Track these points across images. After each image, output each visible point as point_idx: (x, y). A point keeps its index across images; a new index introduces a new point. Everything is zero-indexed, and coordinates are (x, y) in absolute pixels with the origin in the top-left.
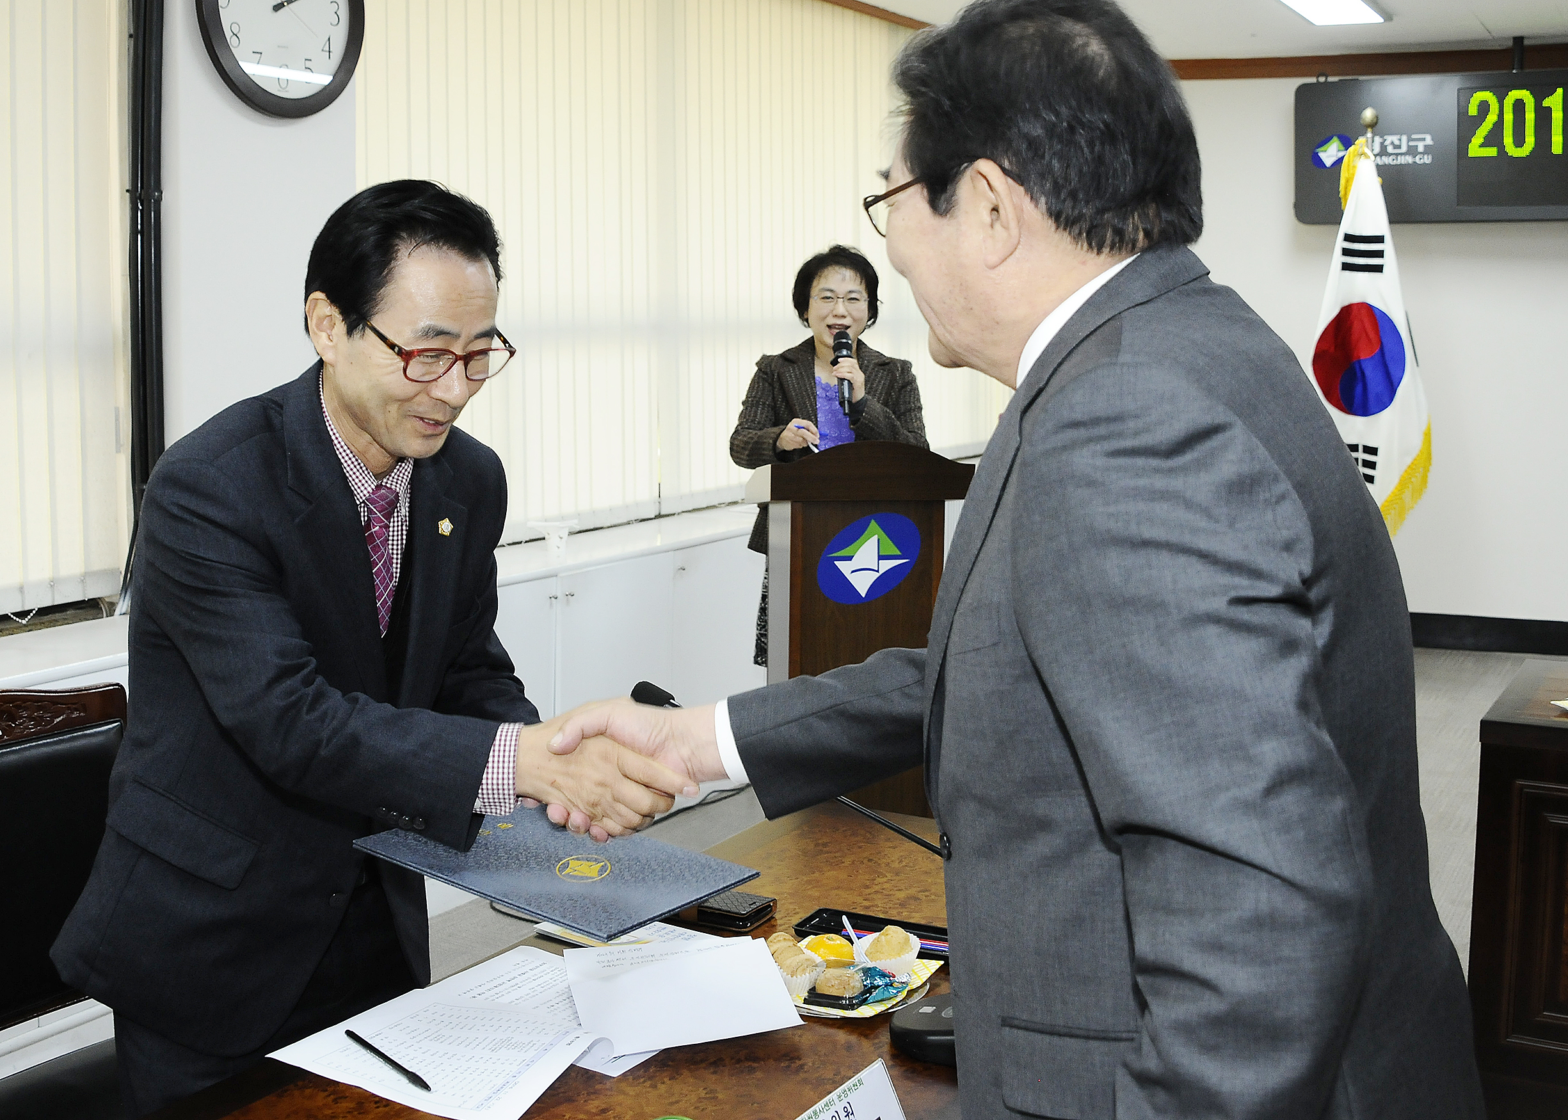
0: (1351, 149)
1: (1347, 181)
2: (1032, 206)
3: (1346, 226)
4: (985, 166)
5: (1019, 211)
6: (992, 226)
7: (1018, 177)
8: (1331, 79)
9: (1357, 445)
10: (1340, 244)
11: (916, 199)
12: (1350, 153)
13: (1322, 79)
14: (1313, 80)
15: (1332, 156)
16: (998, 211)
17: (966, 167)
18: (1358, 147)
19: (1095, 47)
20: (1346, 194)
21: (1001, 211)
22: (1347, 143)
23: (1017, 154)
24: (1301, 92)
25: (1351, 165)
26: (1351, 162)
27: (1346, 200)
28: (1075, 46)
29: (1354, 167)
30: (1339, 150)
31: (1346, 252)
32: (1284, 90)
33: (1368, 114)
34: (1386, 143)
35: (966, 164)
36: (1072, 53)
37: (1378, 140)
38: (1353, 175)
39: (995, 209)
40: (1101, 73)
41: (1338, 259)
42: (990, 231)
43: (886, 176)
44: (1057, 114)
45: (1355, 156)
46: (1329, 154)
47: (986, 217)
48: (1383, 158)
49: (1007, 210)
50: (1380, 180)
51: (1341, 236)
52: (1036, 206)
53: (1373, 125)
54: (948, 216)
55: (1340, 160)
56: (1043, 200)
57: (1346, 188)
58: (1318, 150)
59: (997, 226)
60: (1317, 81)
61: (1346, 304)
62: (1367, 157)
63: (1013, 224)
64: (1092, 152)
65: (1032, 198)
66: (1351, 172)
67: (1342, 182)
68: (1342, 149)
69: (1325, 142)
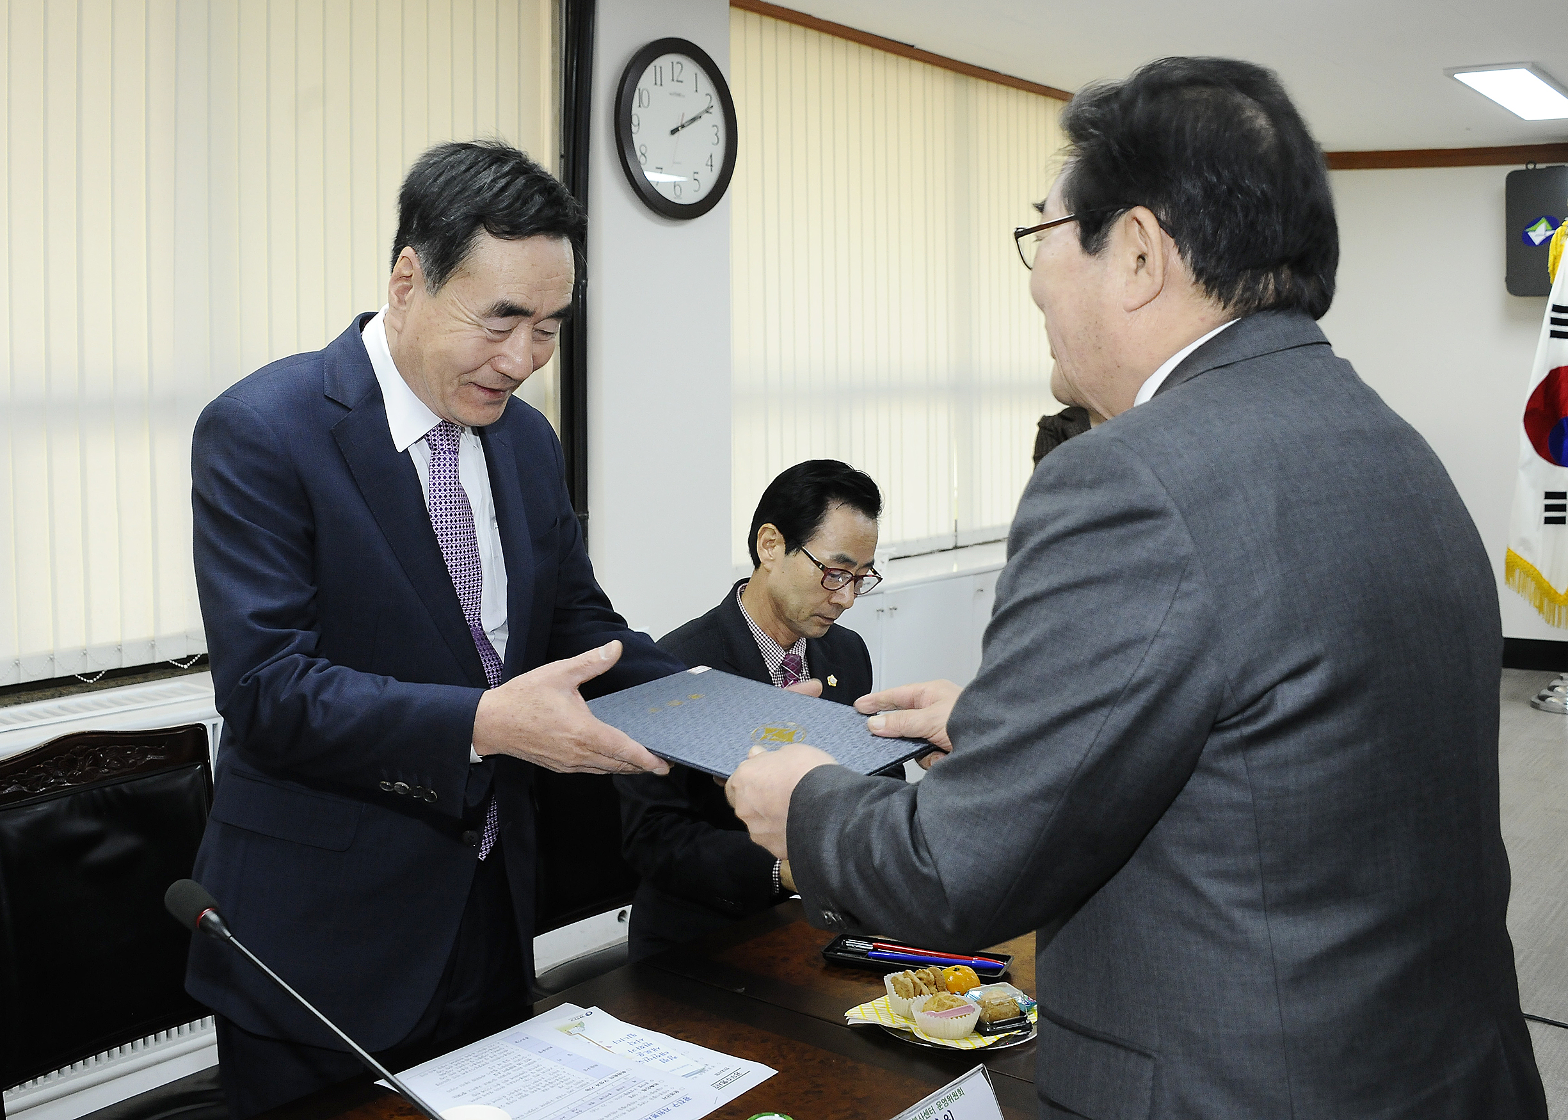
0: (1559, 229)
1: (1555, 258)
2: (1179, 257)
3: (1554, 298)
4: (1141, 213)
5: (1165, 259)
6: (1136, 272)
7: (1170, 228)
8: (1539, 166)
10: (1549, 314)
11: (1068, 236)
12: (1557, 233)
13: (1531, 166)
14: (1522, 167)
15: (1542, 235)
16: (1144, 259)
17: (1122, 213)
18: (1565, 228)
19: (1262, 122)
20: (1554, 269)
21: (1149, 259)
22: (1555, 224)
23: (1174, 206)
24: (1512, 179)
25: (1559, 244)
26: (1558, 241)
27: (1554, 275)
28: (1244, 116)
29: (1561, 245)
30: (1546, 230)
31: (1554, 321)
32: (1496, 176)
35: (1122, 210)
36: (1241, 122)
38: (1561, 252)
40: (1265, 145)
41: (1547, 327)
42: (1133, 277)
43: (1041, 209)
44: (1219, 176)
45: (1561, 236)
46: (1538, 233)
47: (1133, 264)
49: (1155, 260)
51: (1549, 307)
52: (1182, 258)
54: (1097, 256)
55: (1549, 238)
56: (1190, 254)
57: (1554, 264)
58: (1527, 230)
59: (1142, 272)
60: (1527, 167)
61: (1555, 367)
63: (1159, 272)
64: (1246, 216)
65: (1179, 251)
66: (1559, 250)
67: (1551, 259)
68: (1550, 228)
69: (1535, 222)
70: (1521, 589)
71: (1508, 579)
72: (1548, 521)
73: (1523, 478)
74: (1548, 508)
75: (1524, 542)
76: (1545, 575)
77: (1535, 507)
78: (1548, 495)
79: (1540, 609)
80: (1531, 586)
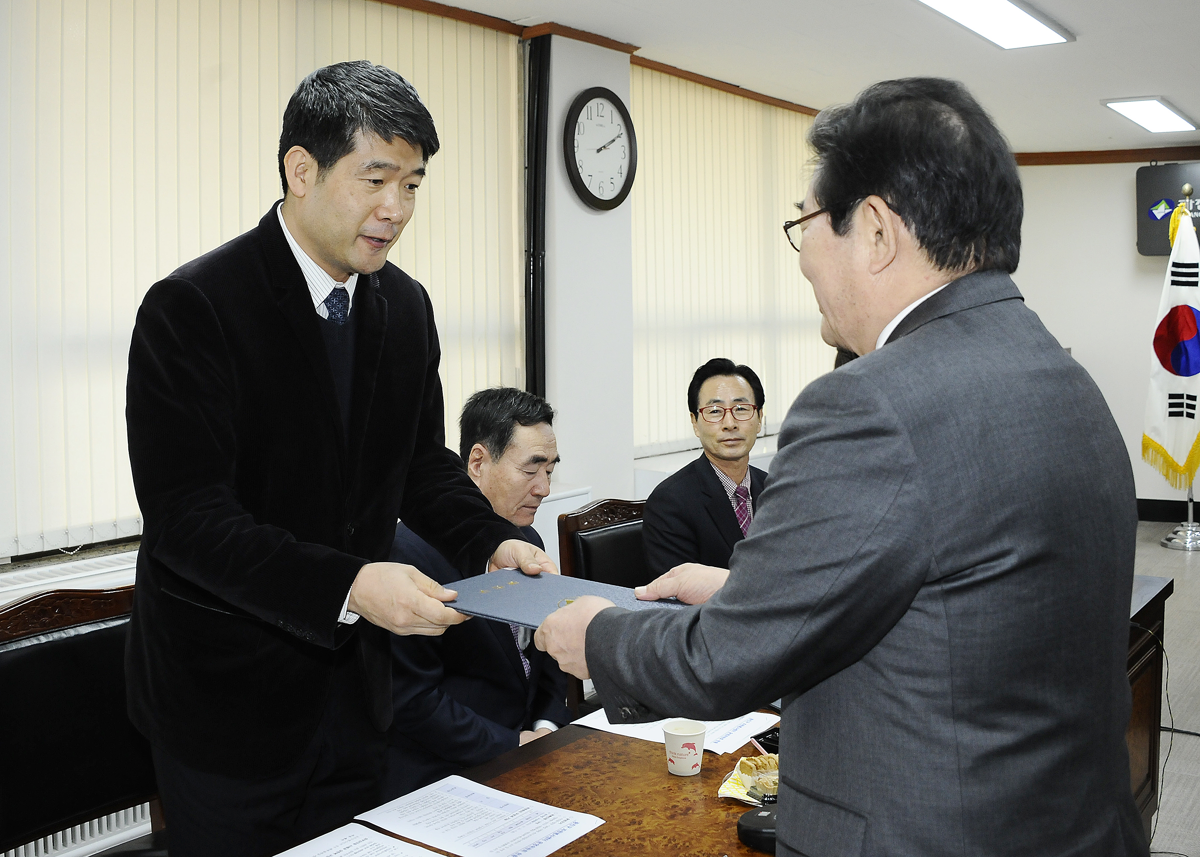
1: (1174, 228)
2: (906, 229)
3: (1174, 257)
4: (874, 200)
5: (896, 232)
6: (876, 244)
7: (897, 209)
8: (1160, 163)
9: (1183, 394)
10: (1170, 268)
11: (823, 222)
12: (1175, 212)
13: (1154, 163)
14: (1147, 164)
15: (1162, 212)
16: (881, 234)
17: (860, 202)
18: (1179, 207)
20: (1173, 236)
21: (885, 233)
22: (1172, 205)
24: (1140, 172)
25: (1176, 219)
26: (1176, 217)
27: (1173, 241)
28: (941, 119)
29: (1178, 219)
30: (1166, 209)
31: (1174, 273)
32: (1130, 170)
33: (1187, 187)
34: (1196, 204)
35: (860, 199)
36: (939, 124)
37: (1192, 202)
38: (1178, 224)
39: (879, 233)
41: (1169, 277)
42: (875, 247)
43: (801, 207)
44: (927, 166)
45: (1178, 214)
46: (1160, 211)
47: (873, 238)
48: (1195, 213)
49: (888, 233)
50: (1195, 228)
51: (1171, 263)
52: (908, 230)
53: (1190, 194)
54: (846, 236)
55: (1168, 215)
56: (913, 226)
57: (1174, 232)
58: (1152, 209)
59: (881, 243)
60: (1151, 165)
61: (1174, 306)
62: (1186, 214)
63: (892, 242)
64: (950, 194)
65: (906, 224)
66: (1176, 222)
67: (1171, 230)
68: (1168, 207)
69: (1157, 203)
70: (1153, 462)
71: (1143, 455)
72: (1171, 414)
73: (1154, 384)
74: (1171, 405)
75: (1155, 430)
76: (1170, 453)
77: (1162, 405)
78: (1171, 396)
79: (1167, 476)
80: (1161, 460)
